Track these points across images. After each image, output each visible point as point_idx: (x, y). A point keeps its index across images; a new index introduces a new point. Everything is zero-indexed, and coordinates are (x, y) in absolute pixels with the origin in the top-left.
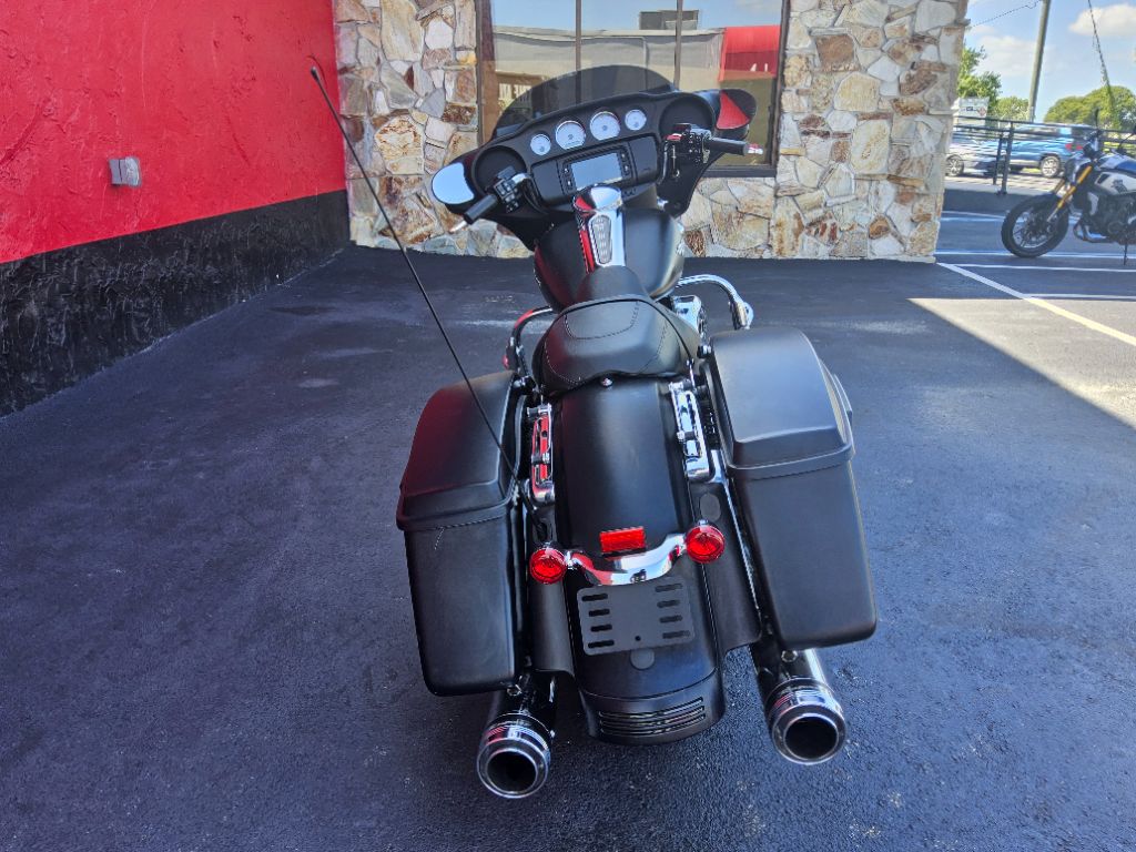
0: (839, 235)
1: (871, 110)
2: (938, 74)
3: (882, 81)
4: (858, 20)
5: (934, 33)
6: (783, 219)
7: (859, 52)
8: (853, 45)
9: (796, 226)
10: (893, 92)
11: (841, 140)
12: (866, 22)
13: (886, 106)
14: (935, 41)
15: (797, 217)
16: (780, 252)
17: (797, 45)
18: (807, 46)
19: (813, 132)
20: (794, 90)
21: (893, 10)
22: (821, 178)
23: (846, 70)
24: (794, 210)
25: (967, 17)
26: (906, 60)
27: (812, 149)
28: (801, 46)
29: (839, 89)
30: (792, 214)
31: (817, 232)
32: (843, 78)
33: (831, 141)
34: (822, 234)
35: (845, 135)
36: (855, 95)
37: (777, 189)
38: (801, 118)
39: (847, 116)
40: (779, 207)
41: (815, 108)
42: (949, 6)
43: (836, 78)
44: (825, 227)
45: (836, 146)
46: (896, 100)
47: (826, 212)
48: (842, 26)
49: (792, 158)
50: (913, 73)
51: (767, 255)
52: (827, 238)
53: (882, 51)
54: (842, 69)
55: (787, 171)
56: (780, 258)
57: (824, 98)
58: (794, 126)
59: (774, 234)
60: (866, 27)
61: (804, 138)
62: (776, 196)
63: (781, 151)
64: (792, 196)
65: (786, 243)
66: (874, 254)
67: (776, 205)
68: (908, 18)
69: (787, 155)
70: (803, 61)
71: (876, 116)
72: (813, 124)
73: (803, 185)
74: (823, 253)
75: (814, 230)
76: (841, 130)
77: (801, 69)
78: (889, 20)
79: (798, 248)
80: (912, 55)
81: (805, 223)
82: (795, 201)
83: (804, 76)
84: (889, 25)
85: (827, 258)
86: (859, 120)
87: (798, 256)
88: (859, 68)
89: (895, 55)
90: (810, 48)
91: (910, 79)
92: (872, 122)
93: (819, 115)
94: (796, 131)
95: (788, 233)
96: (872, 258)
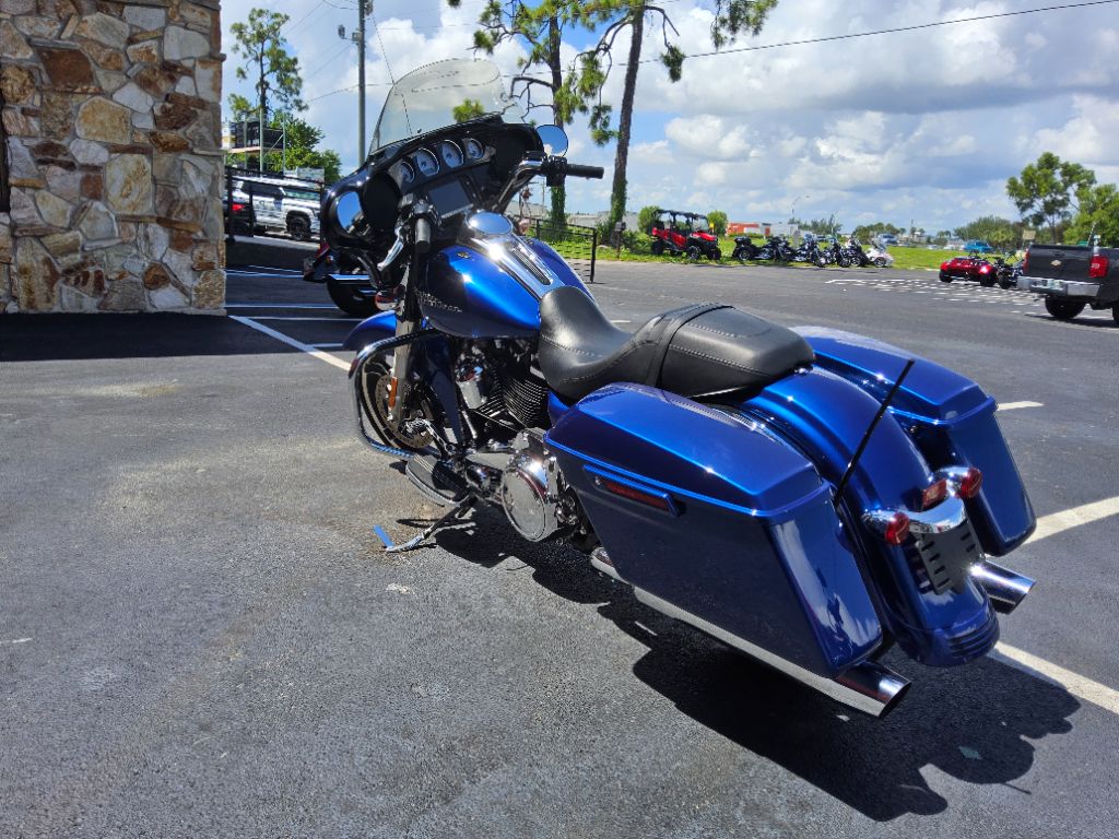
0: (107, 285)
1: (126, 142)
2: (199, 111)
3: (133, 111)
4: (94, 37)
5: (188, 64)
6: (28, 265)
7: (99, 73)
8: (89, 64)
9: (48, 273)
10: (149, 124)
11: (92, 174)
12: (103, 40)
13: (142, 138)
14: (189, 72)
15: (47, 262)
16: (30, 304)
17: (14, 53)
18: (28, 57)
19: (53, 162)
20: (18, 109)
21: (134, 30)
22: (72, 217)
23: (84, 92)
24: (42, 254)
25: (222, 51)
26: (158, 90)
27: (54, 182)
28: (19, 56)
29: (80, 114)
30: (40, 258)
31: (77, 280)
32: (83, 103)
33: (79, 175)
34: (84, 283)
35: (96, 168)
36: (102, 123)
37: (13, 227)
38: (34, 143)
39: (95, 147)
40: (19, 249)
41: (49, 132)
42: (201, 37)
43: (74, 100)
44: (86, 275)
45: (85, 181)
46: (153, 134)
47: (85, 258)
48: (71, 39)
49: (29, 191)
50: (169, 106)
51: (12, 308)
52: (92, 289)
53: (128, 77)
54: (79, 90)
55: (25, 207)
56: (31, 312)
57: (62, 123)
58: (26, 153)
59: (19, 282)
60: (104, 46)
61: (41, 167)
62: (14, 238)
63: (12, 181)
64: (38, 238)
65: (37, 293)
66: (154, 306)
67: (15, 247)
68: (154, 44)
69: (22, 187)
70: (25, 75)
71: (132, 149)
72: (51, 151)
73: (50, 225)
74: (90, 305)
75: (73, 278)
76: (90, 162)
77: (24, 84)
78: (131, 41)
79: (55, 300)
80: (164, 86)
81: (59, 270)
82: (41, 243)
83: (29, 93)
84: (132, 47)
85: (97, 311)
86: (111, 152)
87: (57, 309)
88: (100, 92)
89: (146, 84)
90: (31, 60)
91: (166, 112)
92: (127, 156)
93: (57, 142)
94: (29, 159)
95: (38, 281)
96: (153, 310)
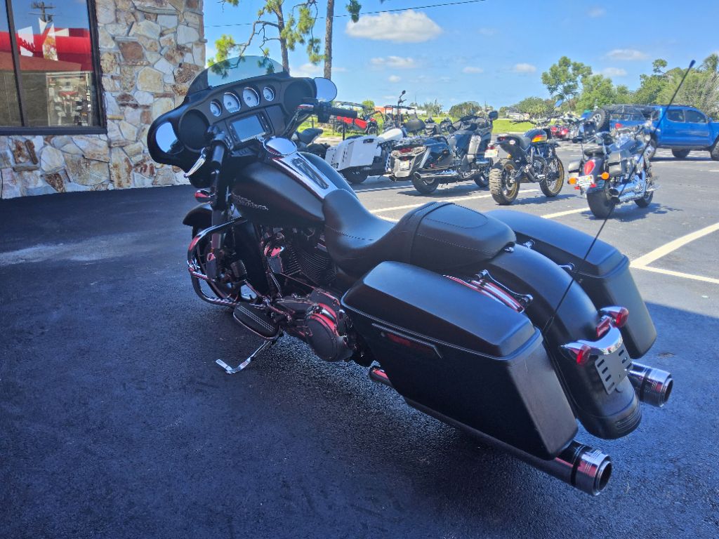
0: (155, 171)
1: (161, 91)
2: (195, 72)
3: (165, 74)
4: (144, 33)
5: (189, 46)
6: (117, 163)
7: (147, 54)
8: (142, 50)
9: (127, 167)
10: (172, 81)
11: (146, 110)
12: (148, 35)
13: (169, 89)
14: (190, 51)
15: (127, 160)
16: (120, 184)
17: (106, 45)
18: (113, 47)
19: (127, 104)
20: (109, 76)
21: (163, 29)
22: (137, 134)
23: (142, 65)
24: (124, 156)
25: (205, 38)
26: (175, 62)
27: (128, 116)
28: (109, 47)
29: (139, 77)
30: (123, 158)
31: (141, 169)
32: (140, 70)
33: (140, 111)
34: (145, 171)
35: (148, 107)
36: (150, 81)
37: (109, 143)
38: (118, 94)
39: (147, 95)
40: (113, 154)
41: (125, 88)
42: (194, 30)
43: (136, 69)
44: (146, 166)
45: (143, 114)
46: (174, 86)
47: (145, 157)
48: (133, 36)
49: (116, 122)
50: (181, 70)
51: (111, 187)
52: (149, 174)
53: (161, 55)
54: (139, 64)
55: (115, 130)
56: (120, 188)
57: (130, 83)
58: (113, 100)
59: (114, 172)
60: (148, 39)
61: (121, 108)
62: (110, 147)
63: (109, 116)
64: (122, 147)
65: (122, 178)
66: (178, 181)
67: (111, 152)
68: (173, 35)
69: (113, 120)
70: (112, 57)
71: (165, 95)
72: (126, 99)
73: (126, 139)
74: (148, 183)
75: (139, 169)
76: (144, 104)
77: (112, 62)
78: (162, 35)
79: (131, 181)
80: (179, 59)
81: (132, 165)
82: (123, 150)
83: (115, 67)
84: (162, 38)
85: (151, 186)
86: (154, 97)
87: (132, 186)
88: (149, 64)
89: (169, 58)
90: (115, 48)
91: (180, 73)
92: (162, 99)
93: (128, 93)
94: (116, 104)
95: (123, 171)
96: (178, 184)
